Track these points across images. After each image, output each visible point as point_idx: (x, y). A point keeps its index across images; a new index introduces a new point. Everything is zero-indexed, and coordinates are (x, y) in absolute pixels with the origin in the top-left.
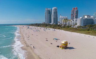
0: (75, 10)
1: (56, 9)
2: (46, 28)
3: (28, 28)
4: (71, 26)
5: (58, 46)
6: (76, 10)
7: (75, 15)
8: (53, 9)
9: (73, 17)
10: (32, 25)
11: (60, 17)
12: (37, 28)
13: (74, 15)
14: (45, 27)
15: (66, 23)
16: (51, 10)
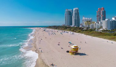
0: (101, 11)
1: (77, 10)
2: (64, 31)
3: (45, 30)
4: (95, 30)
5: (68, 52)
6: (103, 11)
7: (102, 17)
8: (74, 9)
9: (100, 18)
10: (50, 27)
11: (83, 18)
12: (55, 31)
13: (100, 16)
14: (64, 29)
15: (89, 26)
16: (72, 10)
